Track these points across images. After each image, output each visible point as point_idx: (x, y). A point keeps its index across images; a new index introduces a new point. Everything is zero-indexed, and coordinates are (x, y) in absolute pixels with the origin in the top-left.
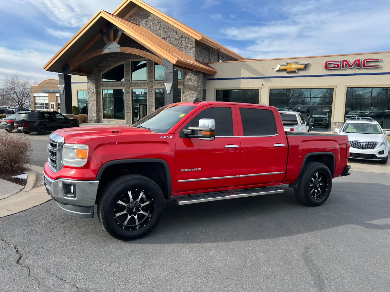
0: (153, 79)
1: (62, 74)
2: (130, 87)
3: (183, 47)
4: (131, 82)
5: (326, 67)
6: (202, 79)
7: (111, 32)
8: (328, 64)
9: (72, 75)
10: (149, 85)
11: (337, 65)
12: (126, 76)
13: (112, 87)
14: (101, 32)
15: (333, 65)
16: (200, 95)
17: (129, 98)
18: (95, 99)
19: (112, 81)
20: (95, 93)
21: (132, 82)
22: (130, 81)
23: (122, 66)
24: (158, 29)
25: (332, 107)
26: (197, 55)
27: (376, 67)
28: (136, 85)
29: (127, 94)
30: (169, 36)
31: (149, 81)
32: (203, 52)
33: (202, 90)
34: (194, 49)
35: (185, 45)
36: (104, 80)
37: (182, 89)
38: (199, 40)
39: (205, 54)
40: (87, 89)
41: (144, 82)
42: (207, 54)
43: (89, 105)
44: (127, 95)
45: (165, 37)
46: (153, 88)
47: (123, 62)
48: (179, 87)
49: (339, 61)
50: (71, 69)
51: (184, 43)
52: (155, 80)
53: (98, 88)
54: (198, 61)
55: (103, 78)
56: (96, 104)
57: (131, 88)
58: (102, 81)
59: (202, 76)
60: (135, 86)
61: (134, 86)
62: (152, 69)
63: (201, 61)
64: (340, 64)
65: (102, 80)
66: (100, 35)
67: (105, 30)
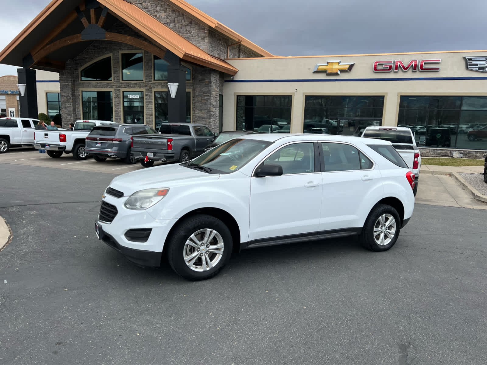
0: (151, 78)
1: (22, 68)
2: (119, 89)
3: (192, 37)
4: (121, 81)
5: (375, 69)
6: (218, 81)
7: (91, 10)
8: (378, 64)
9: (37, 71)
10: (146, 86)
11: (388, 67)
12: (114, 73)
13: (95, 87)
14: (78, 10)
15: (385, 66)
16: (215, 101)
17: (119, 104)
18: (72, 104)
19: (96, 79)
20: (70, 96)
21: (123, 82)
22: (120, 79)
23: (109, 59)
24: (158, 10)
25: (382, 119)
26: (211, 48)
29: (116, 98)
30: (174, 20)
31: (145, 81)
32: (218, 44)
33: (218, 94)
34: (207, 40)
35: (194, 33)
36: (83, 78)
37: (191, 93)
38: (214, 27)
39: (221, 47)
40: (59, 90)
41: (140, 83)
42: (225, 47)
43: (63, 112)
45: (167, 22)
46: (152, 90)
47: (111, 55)
48: (187, 90)
49: (391, 62)
50: (35, 61)
51: (193, 31)
52: (154, 80)
53: (75, 89)
54: (213, 56)
55: (82, 76)
56: (72, 112)
57: (122, 90)
58: (81, 80)
59: (218, 76)
60: (127, 87)
61: (126, 88)
62: (150, 64)
63: (217, 56)
64: (392, 65)
66: (75, 15)
67: (83, 8)
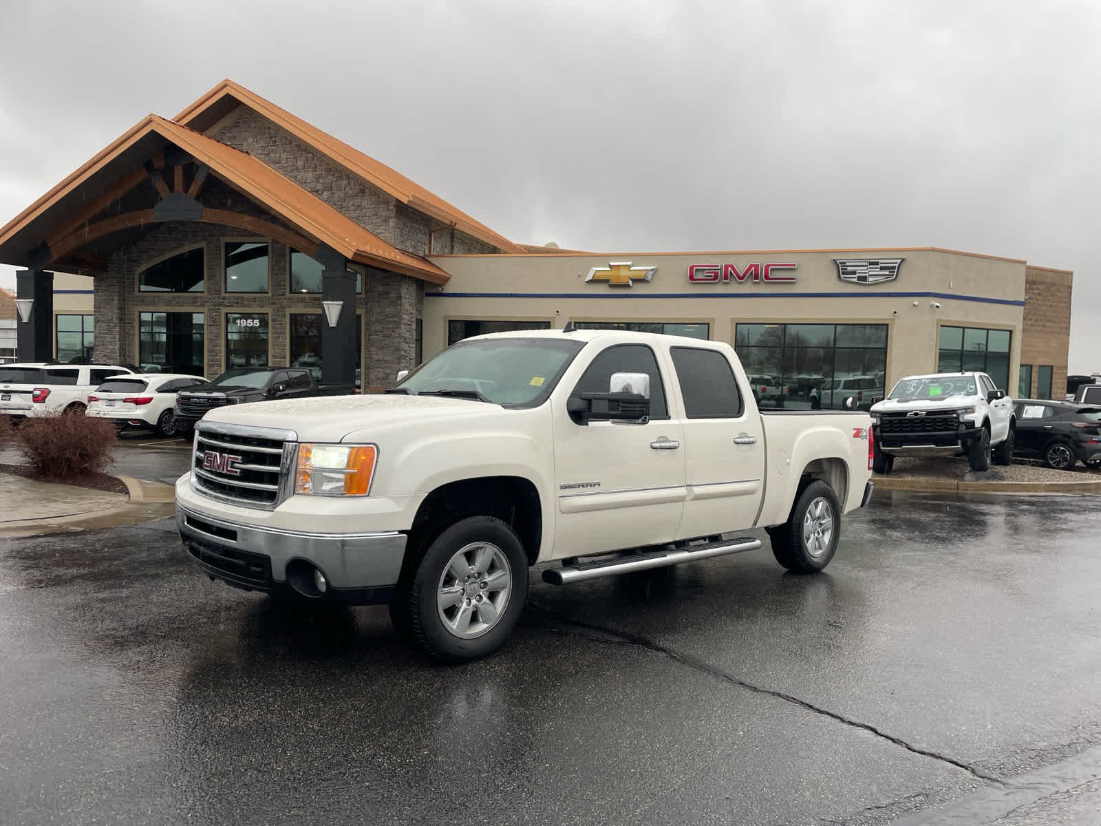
0: (285, 289)
1: (27, 269)
2: (219, 309)
3: (365, 216)
4: (223, 294)
5: (691, 278)
6: (414, 295)
7: (176, 168)
8: (696, 270)
9: (56, 274)
10: (274, 304)
11: (713, 274)
12: (210, 279)
13: (168, 305)
14: (149, 166)
15: (707, 273)
16: (410, 331)
17: (217, 336)
18: (117, 337)
19: (170, 290)
20: (116, 321)
21: (227, 295)
22: (220, 291)
23: (199, 252)
24: (301, 168)
26: (401, 236)
27: (790, 281)
28: (238, 303)
29: (212, 325)
30: (330, 185)
31: (273, 295)
32: (414, 229)
33: (414, 319)
34: (392, 223)
35: (369, 210)
36: (143, 288)
37: (363, 318)
38: (406, 202)
39: (419, 235)
40: (93, 309)
41: (261, 298)
42: (425, 234)
43: (97, 352)
44: (212, 328)
45: (317, 188)
46: (285, 311)
47: (203, 244)
48: (358, 312)
49: (718, 266)
50: (55, 256)
51: (367, 207)
52: (291, 292)
53: (125, 308)
54: (403, 252)
55: (140, 283)
56: (118, 352)
57: (224, 310)
58: (140, 291)
59: (415, 286)
60: (235, 305)
61: (233, 306)
62: (282, 263)
63: (411, 250)
64: (719, 271)
65: (139, 288)
66: (144, 174)
67: (159, 164)
